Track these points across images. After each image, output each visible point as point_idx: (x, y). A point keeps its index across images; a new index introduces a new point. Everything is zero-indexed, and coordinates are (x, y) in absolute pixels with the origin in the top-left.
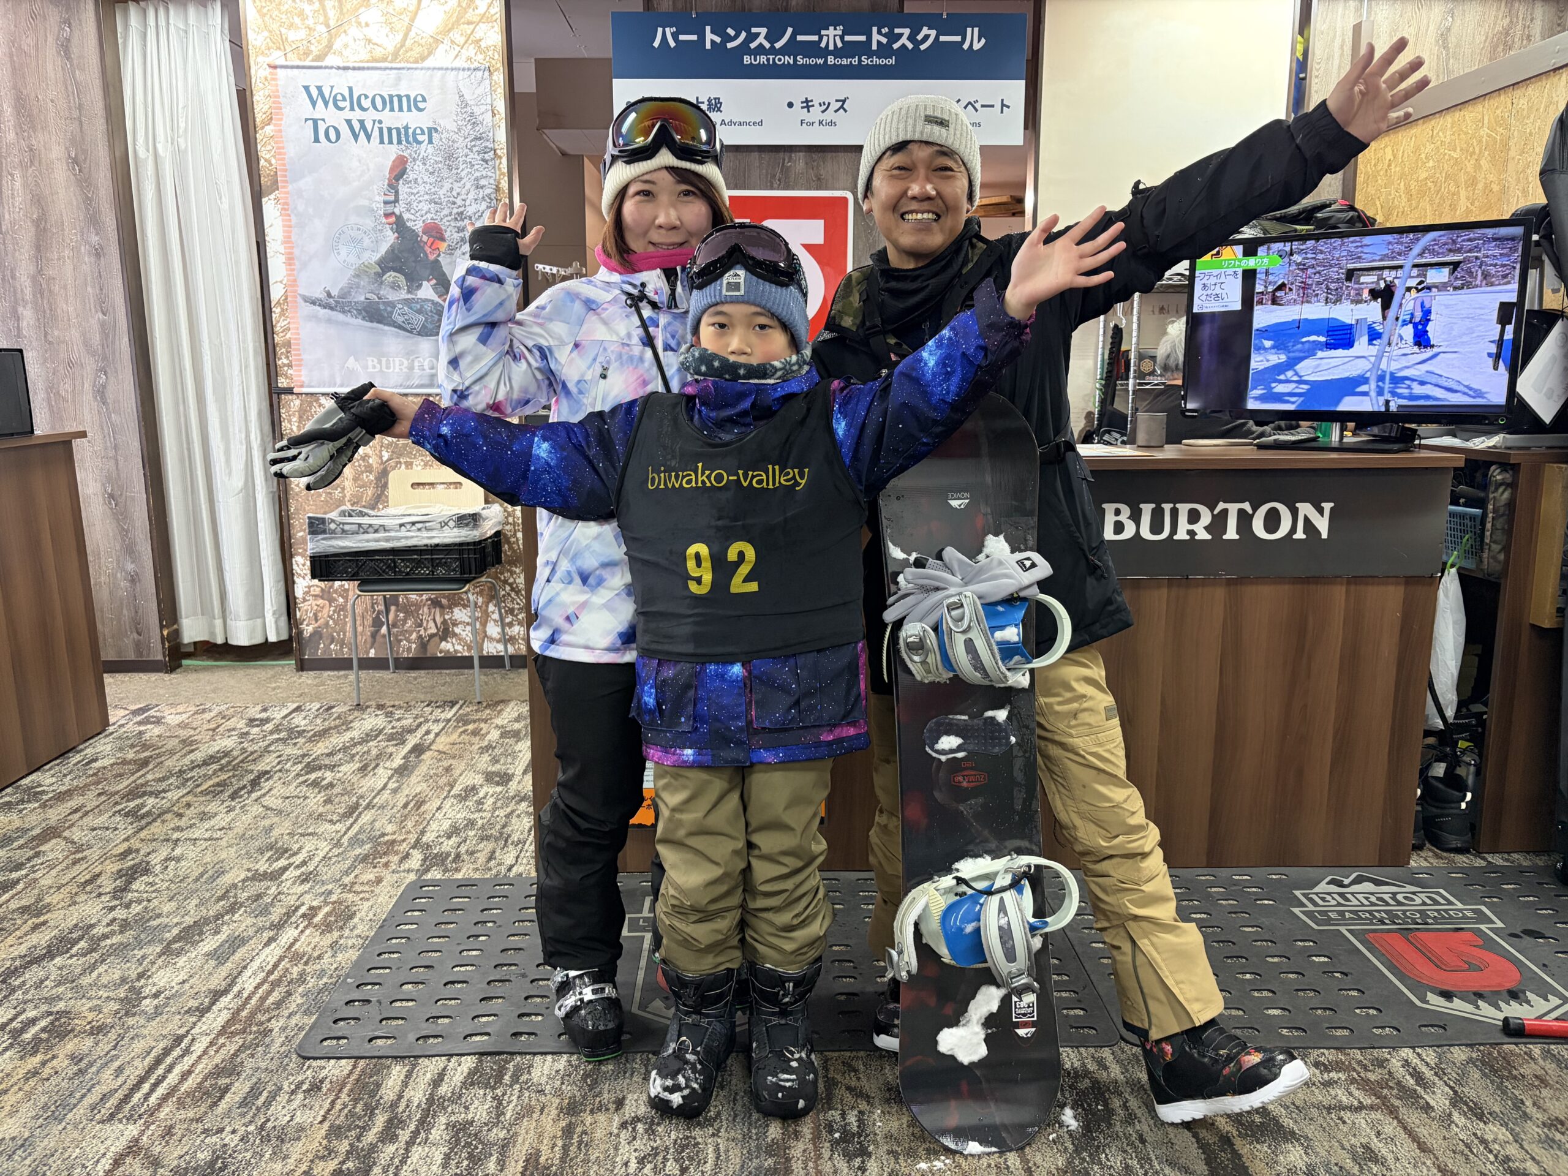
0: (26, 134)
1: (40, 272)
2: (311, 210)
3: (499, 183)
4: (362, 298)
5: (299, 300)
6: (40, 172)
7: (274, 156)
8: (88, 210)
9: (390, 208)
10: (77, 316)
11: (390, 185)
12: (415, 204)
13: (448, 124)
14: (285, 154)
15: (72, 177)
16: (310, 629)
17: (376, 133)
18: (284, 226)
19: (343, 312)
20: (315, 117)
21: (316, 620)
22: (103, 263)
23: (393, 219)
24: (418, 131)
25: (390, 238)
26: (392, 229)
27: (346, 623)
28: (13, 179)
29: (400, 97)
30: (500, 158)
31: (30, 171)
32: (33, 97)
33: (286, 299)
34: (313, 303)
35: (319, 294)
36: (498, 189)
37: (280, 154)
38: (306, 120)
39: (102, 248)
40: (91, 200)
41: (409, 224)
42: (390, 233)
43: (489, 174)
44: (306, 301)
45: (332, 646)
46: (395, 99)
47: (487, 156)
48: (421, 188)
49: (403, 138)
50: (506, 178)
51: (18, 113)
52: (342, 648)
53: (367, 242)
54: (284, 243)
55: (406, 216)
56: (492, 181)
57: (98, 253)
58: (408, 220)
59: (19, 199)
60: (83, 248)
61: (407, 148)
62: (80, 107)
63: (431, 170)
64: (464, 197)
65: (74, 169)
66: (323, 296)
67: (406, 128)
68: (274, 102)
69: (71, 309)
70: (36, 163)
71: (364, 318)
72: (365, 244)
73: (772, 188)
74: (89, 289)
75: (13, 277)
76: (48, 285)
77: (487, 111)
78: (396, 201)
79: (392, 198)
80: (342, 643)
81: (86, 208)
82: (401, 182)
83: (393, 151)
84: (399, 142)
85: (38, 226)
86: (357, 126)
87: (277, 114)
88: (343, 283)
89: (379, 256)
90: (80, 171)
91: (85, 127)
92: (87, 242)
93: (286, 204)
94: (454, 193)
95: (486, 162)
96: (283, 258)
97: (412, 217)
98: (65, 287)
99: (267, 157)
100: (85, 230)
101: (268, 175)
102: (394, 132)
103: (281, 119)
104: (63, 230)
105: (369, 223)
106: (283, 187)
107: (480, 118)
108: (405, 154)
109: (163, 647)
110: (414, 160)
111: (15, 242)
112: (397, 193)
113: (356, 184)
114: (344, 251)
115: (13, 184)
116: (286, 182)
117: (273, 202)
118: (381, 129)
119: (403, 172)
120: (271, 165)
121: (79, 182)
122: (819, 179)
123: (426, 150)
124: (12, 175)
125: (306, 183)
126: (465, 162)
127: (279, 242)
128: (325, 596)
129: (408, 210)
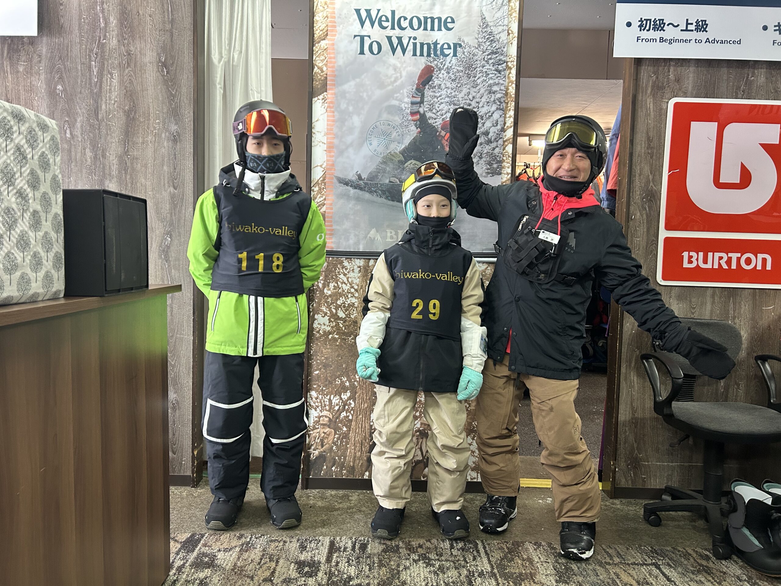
0: (126, 41)
1: (126, 153)
2: (351, 109)
3: (508, 89)
4: (387, 181)
5: (335, 180)
6: (135, 73)
7: (326, 65)
8: (171, 105)
9: (415, 108)
10: (153, 189)
11: (417, 89)
12: (437, 105)
13: (470, 40)
14: (335, 62)
15: (160, 77)
16: (316, 453)
17: (411, 47)
18: (328, 121)
19: (371, 192)
20: (363, 33)
21: (322, 446)
22: (178, 147)
23: (418, 116)
24: (446, 46)
25: (413, 131)
26: (416, 125)
27: (347, 448)
28: (112, 77)
29: (433, 19)
30: (510, 68)
31: (127, 71)
32: (135, 12)
33: (324, 180)
34: (346, 184)
35: (351, 176)
36: (506, 94)
37: (331, 62)
38: (355, 36)
39: (179, 135)
40: (174, 96)
41: (430, 121)
42: (413, 128)
43: (501, 82)
44: (340, 182)
45: (333, 468)
46: (429, 20)
47: (500, 68)
48: (444, 92)
49: (433, 52)
50: (514, 86)
51: (122, 24)
52: (341, 470)
53: (394, 134)
54: (326, 134)
55: (429, 115)
56: (502, 88)
57: (175, 139)
58: (430, 118)
59: (114, 94)
60: (163, 135)
61: (435, 60)
62: (172, 22)
63: (453, 77)
64: (478, 100)
65: (163, 71)
66: (354, 178)
67: (436, 44)
68: (330, 22)
69: (148, 183)
70: (132, 65)
71: (387, 198)
72: (393, 136)
73: (736, 98)
74: (165, 168)
75: (104, 156)
76: (132, 164)
77: (503, 31)
78: (422, 102)
79: (419, 100)
80: (342, 466)
81: (169, 102)
82: (427, 87)
83: (422, 62)
84: (429, 55)
85: (128, 116)
86: (395, 41)
87: (332, 31)
88: (372, 167)
89: (403, 147)
90: (167, 73)
91: (175, 37)
92: (167, 130)
93: (331, 102)
94: (471, 97)
95: (499, 72)
96: (325, 147)
97: (433, 116)
98: (146, 166)
99: (320, 65)
100: (166, 120)
101: (320, 80)
102: (425, 47)
103: (335, 35)
104: (149, 120)
105: (397, 119)
106: (330, 89)
107: (498, 37)
108: (433, 65)
109: (193, 465)
110: (440, 69)
111: (108, 128)
112: (423, 96)
113: (390, 87)
114: (375, 142)
115: (112, 82)
116: (334, 85)
117: (321, 101)
118: (415, 45)
119: (430, 79)
120: (322, 71)
121: (165, 82)
122: (776, 91)
123: (451, 61)
124: (111, 74)
125: (350, 86)
126: (481, 72)
127: (323, 134)
128: (332, 426)
129: (431, 110)
